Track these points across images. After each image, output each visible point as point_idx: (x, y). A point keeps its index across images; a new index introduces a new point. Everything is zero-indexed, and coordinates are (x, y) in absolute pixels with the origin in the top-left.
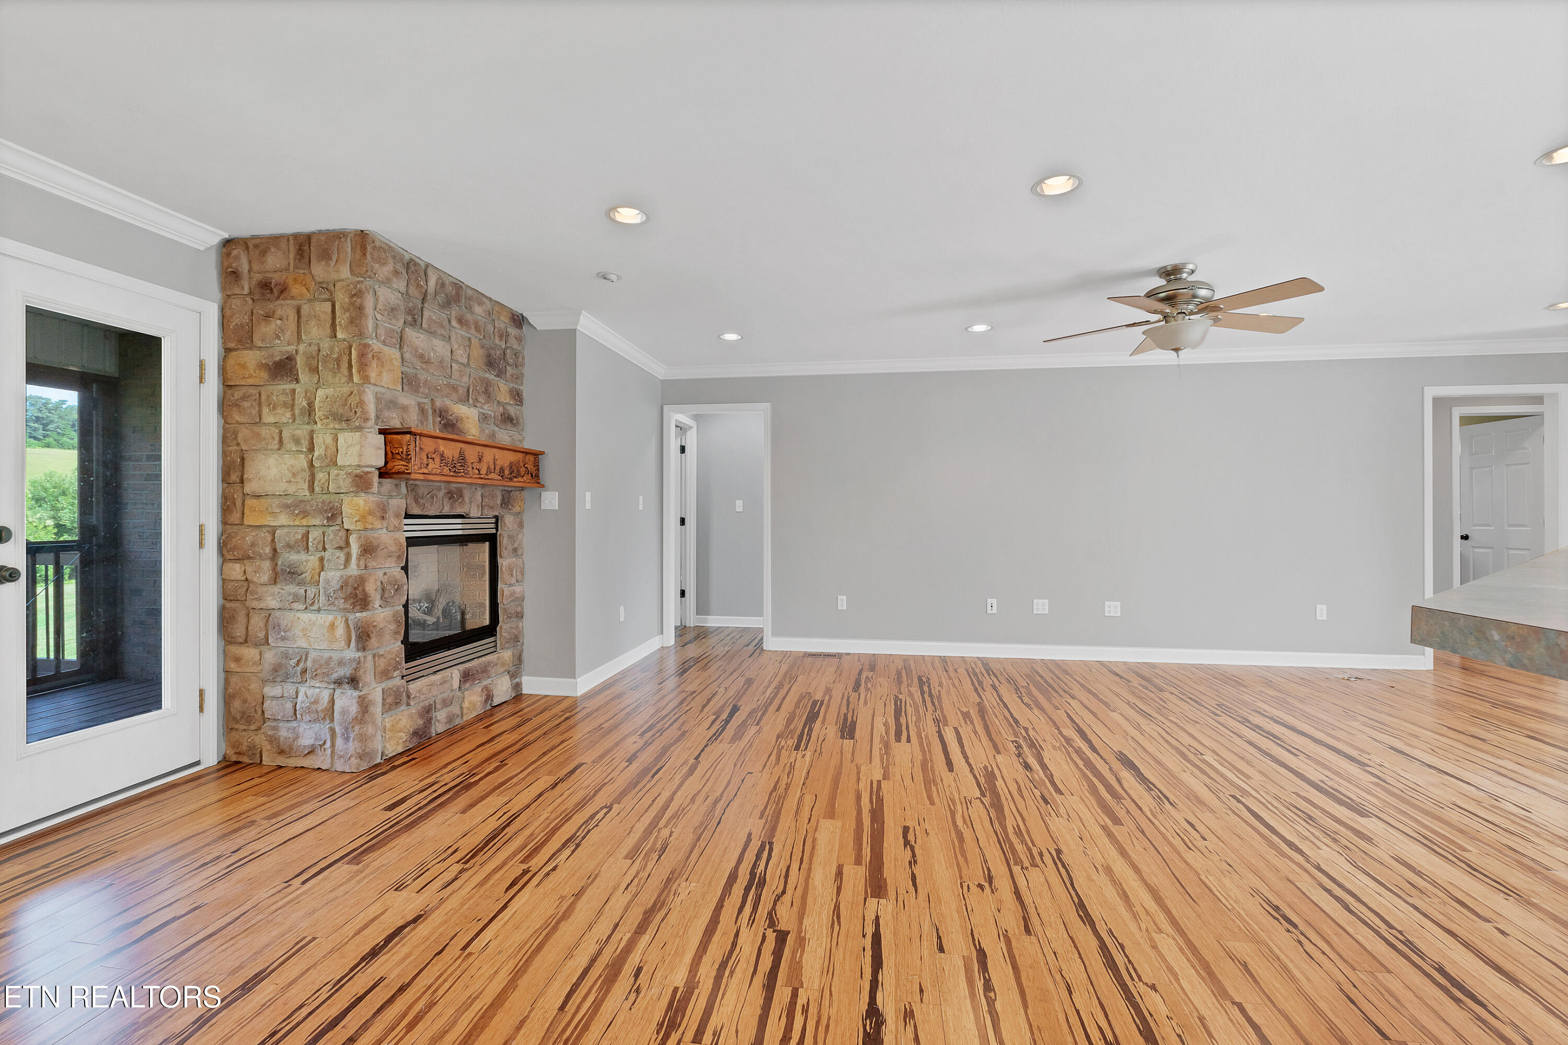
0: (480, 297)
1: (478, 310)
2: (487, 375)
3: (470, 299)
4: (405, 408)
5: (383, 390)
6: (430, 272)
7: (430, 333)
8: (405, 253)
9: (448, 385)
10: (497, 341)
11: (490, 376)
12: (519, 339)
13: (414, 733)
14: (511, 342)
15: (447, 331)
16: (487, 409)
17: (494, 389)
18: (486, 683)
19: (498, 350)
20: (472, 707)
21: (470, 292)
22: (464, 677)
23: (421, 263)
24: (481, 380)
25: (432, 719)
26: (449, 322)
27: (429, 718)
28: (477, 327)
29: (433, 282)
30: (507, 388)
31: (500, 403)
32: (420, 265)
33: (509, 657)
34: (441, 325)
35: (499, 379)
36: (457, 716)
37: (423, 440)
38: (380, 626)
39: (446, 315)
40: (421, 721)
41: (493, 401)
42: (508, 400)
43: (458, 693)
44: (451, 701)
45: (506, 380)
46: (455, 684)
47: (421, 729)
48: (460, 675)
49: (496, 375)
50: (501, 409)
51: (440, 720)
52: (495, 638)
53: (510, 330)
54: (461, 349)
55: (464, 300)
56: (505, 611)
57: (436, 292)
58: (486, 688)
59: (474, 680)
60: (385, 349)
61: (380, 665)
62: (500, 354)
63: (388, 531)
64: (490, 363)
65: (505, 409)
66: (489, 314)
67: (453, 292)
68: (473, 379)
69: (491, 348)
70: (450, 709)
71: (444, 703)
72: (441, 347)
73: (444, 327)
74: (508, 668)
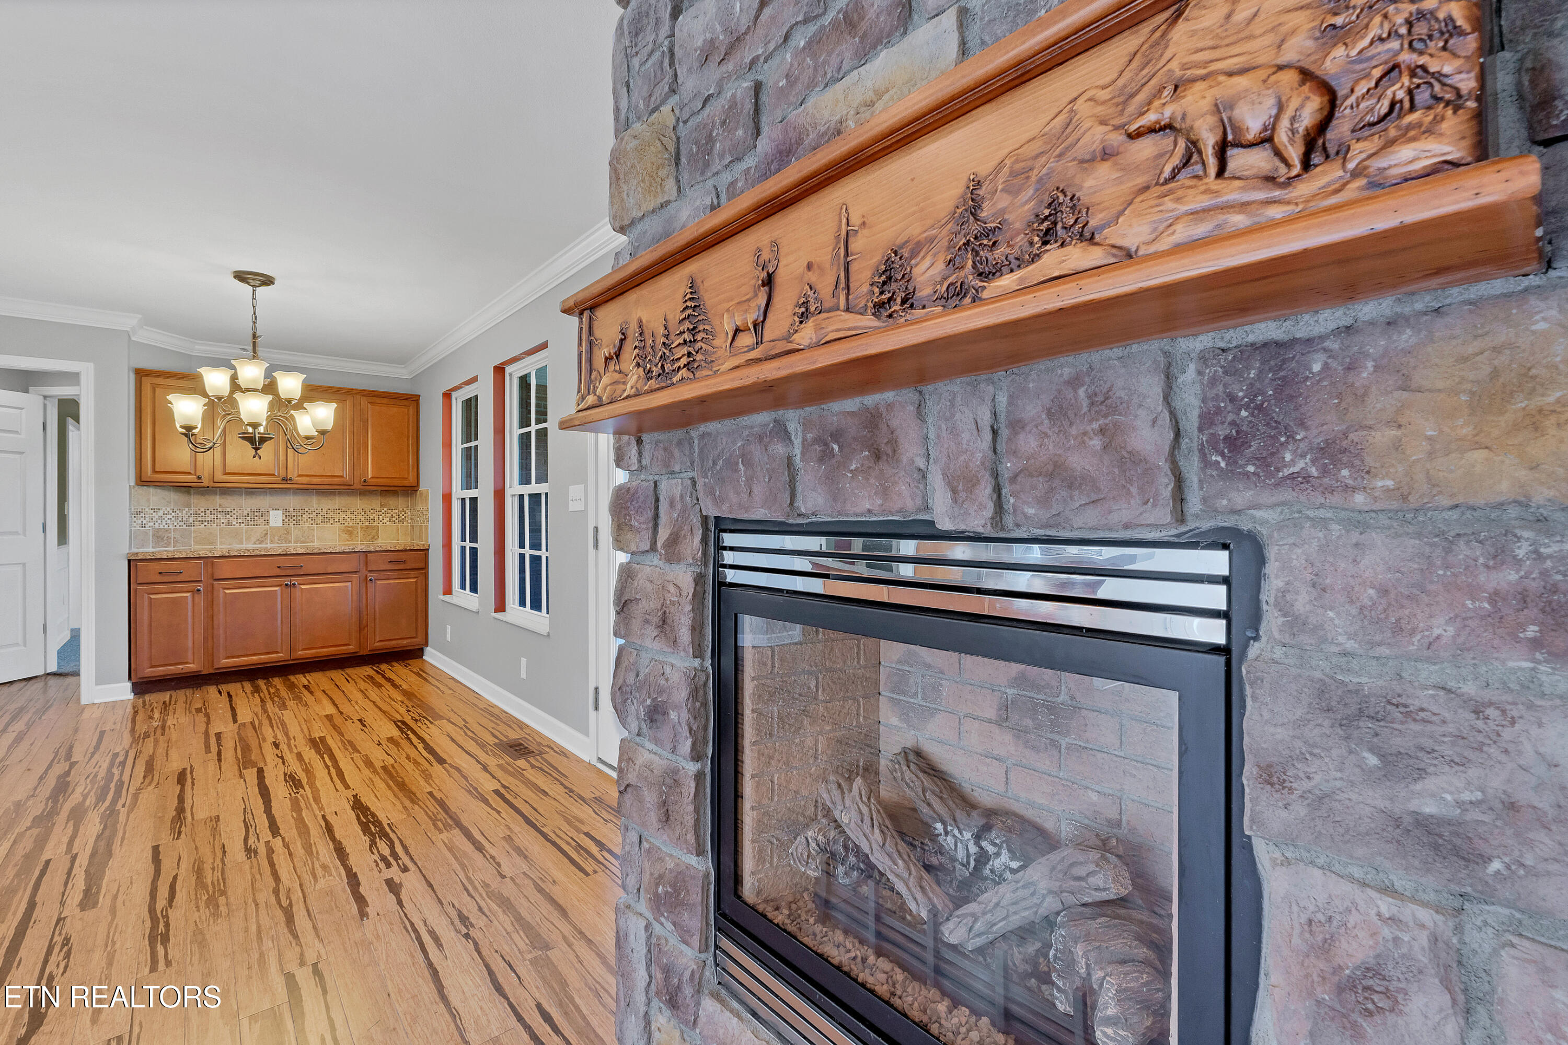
5: (644, 227)
37: (599, 314)
38: (633, 777)
60: (642, 127)
61: (644, 870)
63: (657, 559)
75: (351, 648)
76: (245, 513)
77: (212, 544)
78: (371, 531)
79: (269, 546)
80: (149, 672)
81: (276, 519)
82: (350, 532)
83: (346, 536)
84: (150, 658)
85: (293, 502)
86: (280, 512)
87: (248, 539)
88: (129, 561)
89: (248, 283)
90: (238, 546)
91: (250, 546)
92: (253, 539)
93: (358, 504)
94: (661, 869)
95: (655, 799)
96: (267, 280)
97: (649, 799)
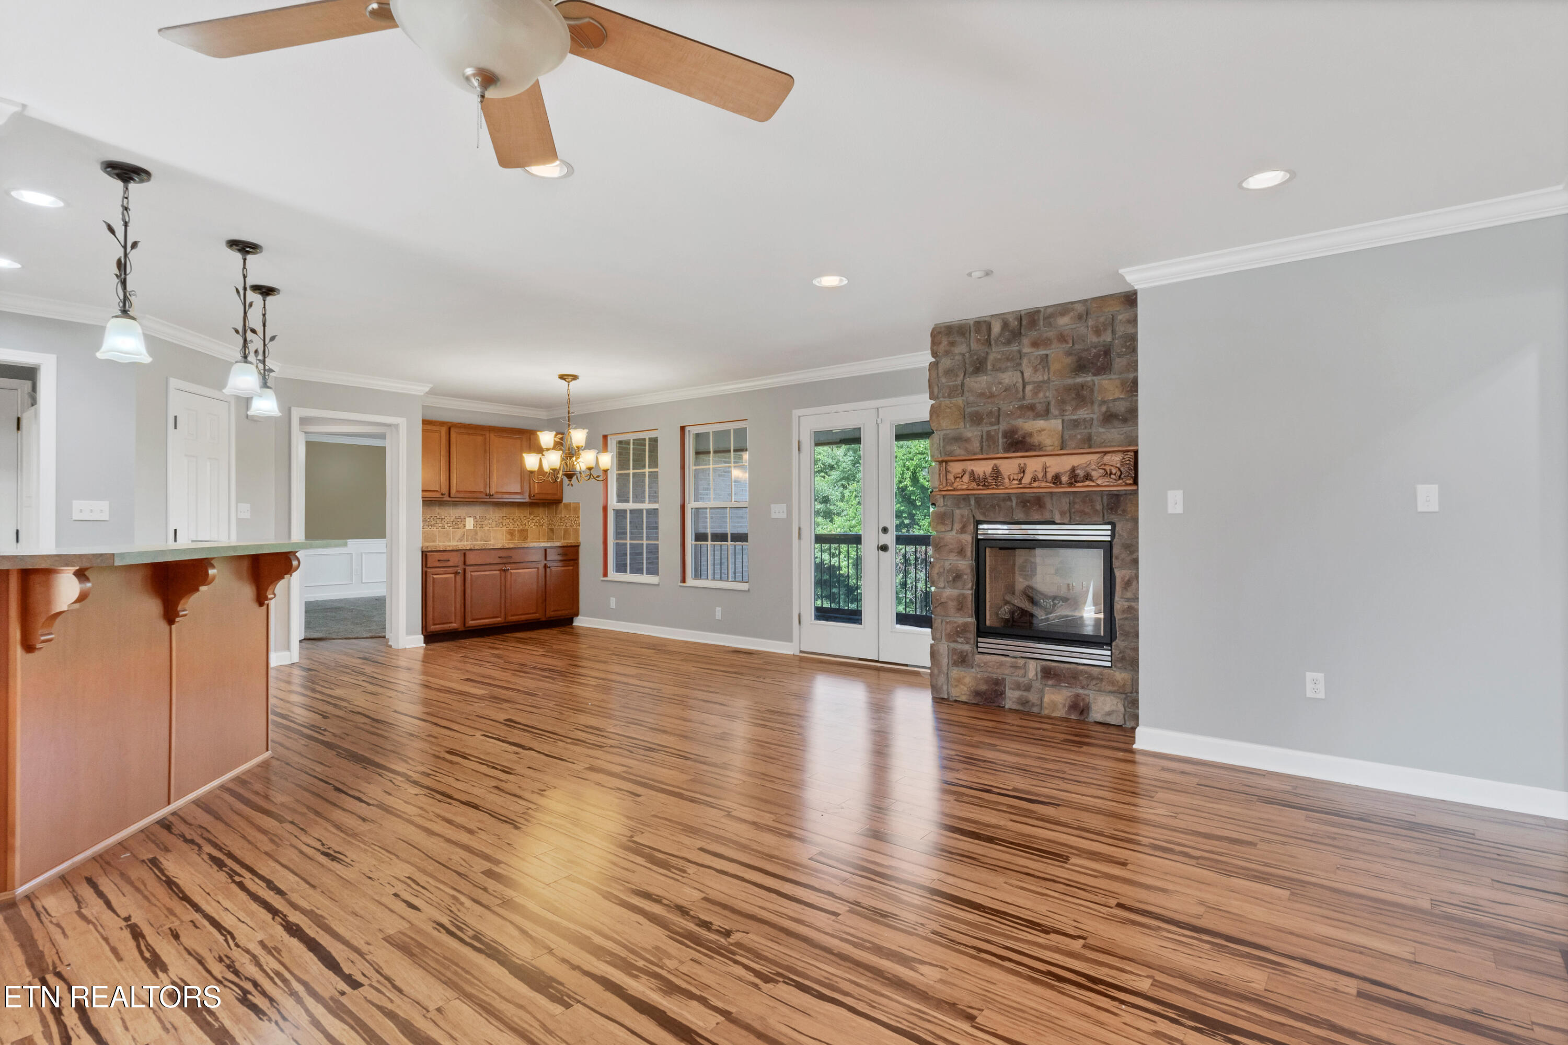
0: (1064, 309)
1: (1063, 321)
2: (1079, 380)
3: (1051, 316)
4: (967, 440)
5: (948, 432)
7: (997, 370)
8: (967, 321)
9: (1021, 408)
10: (1097, 339)
11: (1087, 378)
13: (977, 693)
14: (1122, 329)
15: (1016, 361)
16: (1083, 413)
17: (1092, 391)
18: (1081, 691)
19: (1095, 347)
20: (1054, 705)
21: (1049, 311)
22: (1044, 673)
23: (986, 319)
24: (1068, 389)
25: (1002, 693)
26: (1020, 352)
27: (996, 691)
28: (1062, 338)
29: (996, 328)
30: (1118, 382)
31: (1104, 402)
32: (985, 322)
33: (1123, 679)
34: (1008, 359)
35: (1099, 378)
36: (1033, 705)
37: (951, 464)
38: (943, 600)
39: (1014, 348)
40: (984, 687)
41: (1092, 403)
42: (1116, 396)
43: (1037, 685)
44: (1028, 688)
45: (1115, 374)
46: (1031, 674)
47: (984, 694)
48: (1039, 669)
49: (1094, 375)
50: (1104, 409)
51: (1011, 698)
52: (1109, 653)
53: (1120, 317)
54: (1036, 370)
55: (1041, 323)
56: (1119, 627)
57: (1000, 335)
58: (1077, 695)
59: (1060, 681)
60: (947, 401)
61: (946, 629)
62: (1100, 351)
63: (954, 533)
64: (1081, 366)
65: (1108, 408)
66: (1080, 317)
67: (1024, 323)
68: (1054, 392)
69: (1084, 350)
70: (1025, 694)
71: (1018, 687)
72: (1009, 377)
73: (1012, 360)
74: (1121, 691)
75: (537, 616)
76: (452, 519)
77: (434, 541)
78: (524, 534)
79: (465, 543)
80: (433, 628)
81: (470, 523)
82: (511, 533)
83: (509, 537)
84: (433, 619)
85: (478, 511)
86: (472, 519)
87: (454, 538)
88: (422, 552)
89: (565, 381)
90: (447, 544)
91: (455, 543)
92: (457, 538)
93: (517, 513)
94: (956, 625)
95: (955, 603)
96: (575, 377)
97: (952, 604)
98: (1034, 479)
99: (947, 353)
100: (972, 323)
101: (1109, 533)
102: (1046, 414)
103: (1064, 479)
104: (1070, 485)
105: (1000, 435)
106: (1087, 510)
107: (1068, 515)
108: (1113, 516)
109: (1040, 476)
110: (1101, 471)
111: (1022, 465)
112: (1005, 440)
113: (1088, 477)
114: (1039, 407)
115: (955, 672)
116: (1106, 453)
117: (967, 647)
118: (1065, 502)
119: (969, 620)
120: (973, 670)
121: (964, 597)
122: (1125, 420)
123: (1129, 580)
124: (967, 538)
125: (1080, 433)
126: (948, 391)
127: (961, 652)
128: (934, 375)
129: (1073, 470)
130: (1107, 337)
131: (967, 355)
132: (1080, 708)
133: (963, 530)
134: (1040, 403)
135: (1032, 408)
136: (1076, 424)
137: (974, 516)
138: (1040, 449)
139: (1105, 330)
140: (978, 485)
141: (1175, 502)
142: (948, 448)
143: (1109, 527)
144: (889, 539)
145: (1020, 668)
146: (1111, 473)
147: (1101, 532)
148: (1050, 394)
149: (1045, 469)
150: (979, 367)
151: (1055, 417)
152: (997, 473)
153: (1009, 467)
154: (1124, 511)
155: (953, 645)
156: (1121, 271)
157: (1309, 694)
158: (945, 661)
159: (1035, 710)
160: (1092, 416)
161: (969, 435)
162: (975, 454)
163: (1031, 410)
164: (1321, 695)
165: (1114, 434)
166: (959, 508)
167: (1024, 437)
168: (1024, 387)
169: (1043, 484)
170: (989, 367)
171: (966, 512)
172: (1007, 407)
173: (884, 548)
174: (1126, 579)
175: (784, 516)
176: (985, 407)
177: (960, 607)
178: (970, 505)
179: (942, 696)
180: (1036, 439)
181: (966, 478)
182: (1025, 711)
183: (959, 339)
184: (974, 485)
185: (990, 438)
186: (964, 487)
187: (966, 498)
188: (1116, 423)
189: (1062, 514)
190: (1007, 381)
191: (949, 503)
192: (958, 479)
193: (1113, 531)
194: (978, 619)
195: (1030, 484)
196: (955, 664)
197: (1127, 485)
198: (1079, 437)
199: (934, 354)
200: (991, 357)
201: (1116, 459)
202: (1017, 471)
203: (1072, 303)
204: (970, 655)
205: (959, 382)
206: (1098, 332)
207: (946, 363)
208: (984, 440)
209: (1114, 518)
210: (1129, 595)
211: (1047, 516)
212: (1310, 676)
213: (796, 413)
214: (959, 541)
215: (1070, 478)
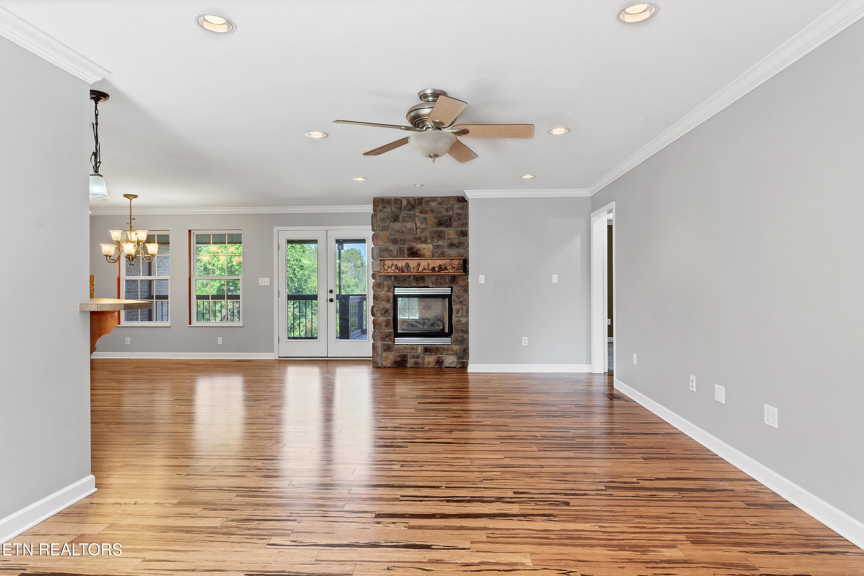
0: (433, 199)
1: (433, 204)
2: (439, 229)
3: (428, 201)
4: (391, 251)
5: (381, 246)
6: (403, 200)
7: (404, 221)
8: (391, 198)
9: (415, 238)
10: (446, 213)
11: (443, 229)
12: (462, 208)
13: (395, 362)
14: (456, 211)
15: (412, 218)
16: (440, 243)
17: (444, 234)
18: (440, 356)
19: (446, 217)
20: (429, 363)
21: (428, 199)
22: (425, 350)
23: (399, 198)
24: (435, 232)
25: (407, 361)
26: (414, 214)
27: (404, 360)
28: (433, 211)
29: (404, 203)
30: (454, 231)
31: (449, 239)
32: (399, 199)
33: (456, 349)
34: (409, 217)
35: (447, 229)
36: (420, 364)
37: (386, 261)
38: (379, 322)
39: (412, 212)
40: (399, 359)
41: (444, 239)
42: (454, 237)
43: (422, 355)
44: (418, 357)
45: (453, 228)
46: (419, 351)
47: (399, 362)
48: (423, 349)
49: (446, 228)
50: (449, 241)
51: (410, 362)
52: (450, 339)
53: (455, 206)
54: (422, 223)
55: (424, 203)
56: (455, 328)
57: (406, 206)
58: (439, 357)
59: (432, 352)
60: (381, 233)
61: (380, 336)
62: (448, 218)
63: (384, 292)
64: (440, 223)
65: (451, 241)
66: (440, 204)
67: (417, 202)
68: (429, 233)
69: (441, 217)
70: (417, 360)
71: (413, 357)
72: (409, 225)
73: (411, 217)
74: (456, 353)
89: (128, 198)
94: (385, 333)
95: (385, 323)
96: (135, 196)
97: (384, 324)
98: (424, 269)
99: (381, 211)
100: (393, 199)
101: (450, 291)
102: (425, 242)
103: (436, 269)
104: (439, 272)
105: (406, 250)
106: (442, 282)
107: (435, 284)
108: (452, 285)
109: (426, 268)
110: (451, 266)
111: (419, 263)
112: (408, 252)
113: (446, 269)
114: (423, 239)
115: (385, 354)
116: (453, 259)
117: (390, 343)
118: (434, 279)
119: (391, 330)
120: (393, 352)
121: (389, 320)
122: (458, 247)
123: (459, 310)
124: (390, 294)
125: (439, 251)
126: (381, 228)
127: (388, 345)
128: (375, 219)
129: (440, 265)
130: (451, 213)
131: (390, 213)
132: (439, 362)
133: (389, 291)
134: (423, 237)
135: (420, 239)
136: (438, 247)
137: (393, 284)
138: (424, 257)
139: (450, 210)
140: (399, 271)
141: (482, 279)
142: (382, 254)
143: (450, 289)
144: (333, 296)
145: (414, 349)
146: (455, 268)
147: (447, 291)
148: (427, 234)
149: (428, 265)
150: (396, 219)
151: (429, 243)
152: (408, 266)
153: (413, 263)
154: (457, 282)
155: (383, 342)
156: (464, 191)
157: (524, 345)
158: (380, 350)
159: (421, 366)
160: (444, 244)
161: (391, 248)
162: (394, 257)
163: (419, 239)
164: (527, 345)
165: (453, 252)
166: (386, 280)
167: (417, 251)
168: (416, 230)
169: (428, 271)
170: (401, 219)
171: (390, 282)
172: (409, 237)
173: (331, 300)
174: (458, 309)
175: (268, 284)
176: (399, 237)
177: (388, 325)
178: (391, 280)
179: (378, 366)
180: (422, 252)
181: (393, 268)
182: (417, 366)
183: (387, 205)
184: (397, 271)
185: (401, 250)
186: (392, 272)
187: (390, 277)
188: (454, 248)
189: (433, 283)
190: (409, 226)
191: (382, 279)
192: (390, 268)
193: (452, 290)
194: (394, 330)
195: (422, 271)
196: (385, 351)
197: (461, 272)
198: (439, 252)
199: (375, 210)
200: (402, 215)
201: (456, 262)
202: (416, 265)
203: (437, 197)
204: (392, 346)
205: (387, 225)
206: (447, 211)
207: (380, 215)
208: (398, 251)
209: (453, 285)
210: (459, 315)
211: (426, 285)
212: (524, 338)
213: (276, 229)
214: (387, 296)
215: (439, 269)
